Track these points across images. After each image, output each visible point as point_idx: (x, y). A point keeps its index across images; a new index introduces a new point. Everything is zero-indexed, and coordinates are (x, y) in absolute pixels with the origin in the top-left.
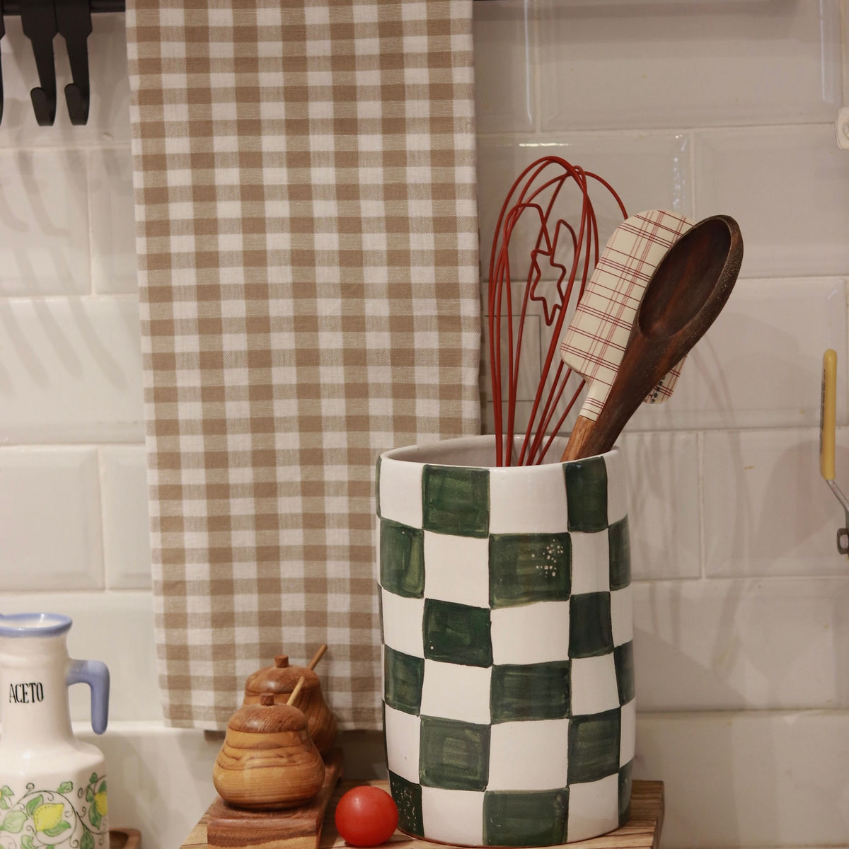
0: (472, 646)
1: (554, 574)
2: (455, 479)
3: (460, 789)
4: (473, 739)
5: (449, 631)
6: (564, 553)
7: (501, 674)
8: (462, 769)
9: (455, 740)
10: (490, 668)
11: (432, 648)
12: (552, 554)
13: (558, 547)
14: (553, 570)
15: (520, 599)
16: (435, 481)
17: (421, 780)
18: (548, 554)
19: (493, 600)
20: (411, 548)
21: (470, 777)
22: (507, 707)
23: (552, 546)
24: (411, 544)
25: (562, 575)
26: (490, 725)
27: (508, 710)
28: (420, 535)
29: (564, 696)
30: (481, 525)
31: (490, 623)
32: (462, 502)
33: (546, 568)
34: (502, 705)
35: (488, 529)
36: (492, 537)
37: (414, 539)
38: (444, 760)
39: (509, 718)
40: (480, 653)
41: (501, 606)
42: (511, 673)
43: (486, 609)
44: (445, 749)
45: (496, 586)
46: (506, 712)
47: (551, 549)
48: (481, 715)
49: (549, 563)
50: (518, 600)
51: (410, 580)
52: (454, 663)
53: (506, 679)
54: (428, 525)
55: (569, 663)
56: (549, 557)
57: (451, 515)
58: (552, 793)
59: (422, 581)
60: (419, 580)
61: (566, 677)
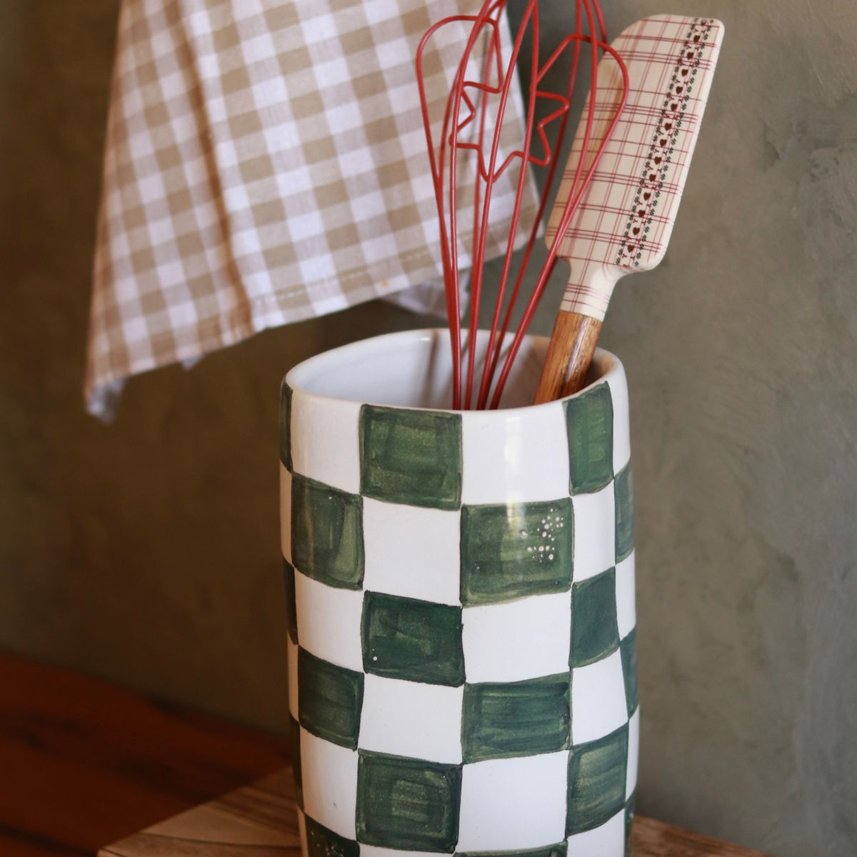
0: (435, 656)
1: (551, 557)
2: (410, 427)
3: (417, 850)
4: (437, 784)
5: (400, 635)
6: (563, 527)
7: (477, 695)
8: (420, 823)
9: (409, 784)
10: (461, 688)
11: (375, 659)
12: (550, 529)
13: (557, 519)
14: (550, 552)
15: (505, 594)
16: (381, 429)
17: (358, 835)
18: (543, 530)
19: (466, 596)
20: (343, 519)
21: (431, 834)
22: (486, 740)
23: (549, 518)
24: (343, 514)
25: (562, 556)
26: (462, 765)
27: (487, 745)
28: (357, 502)
29: (562, 720)
30: (449, 492)
31: (461, 626)
32: (420, 459)
33: (541, 549)
34: (479, 738)
35: (460, 498)
36: (465, 509)
37: (347, 508)
38: (394, 809)
39: (488, 755)
40: (447, 668)
41: (477, 603)
42: (491, 694)
43: (455, 608)
44: (395, 796)
45: (470, 576)
46: (484, 747)
47: (548, 522)
48: (447, 750)
49: (546, 542)
50: (501, 595)
51: (343, 564)
52: (408, 680)
53: (484, 702)
54: (369, 488)
55: (569, 676)
56: (544, 535)
57: (404, 478)
58: (546, 850)
59: (359, 567)
60: (356, 565)
61: (565, 695)
